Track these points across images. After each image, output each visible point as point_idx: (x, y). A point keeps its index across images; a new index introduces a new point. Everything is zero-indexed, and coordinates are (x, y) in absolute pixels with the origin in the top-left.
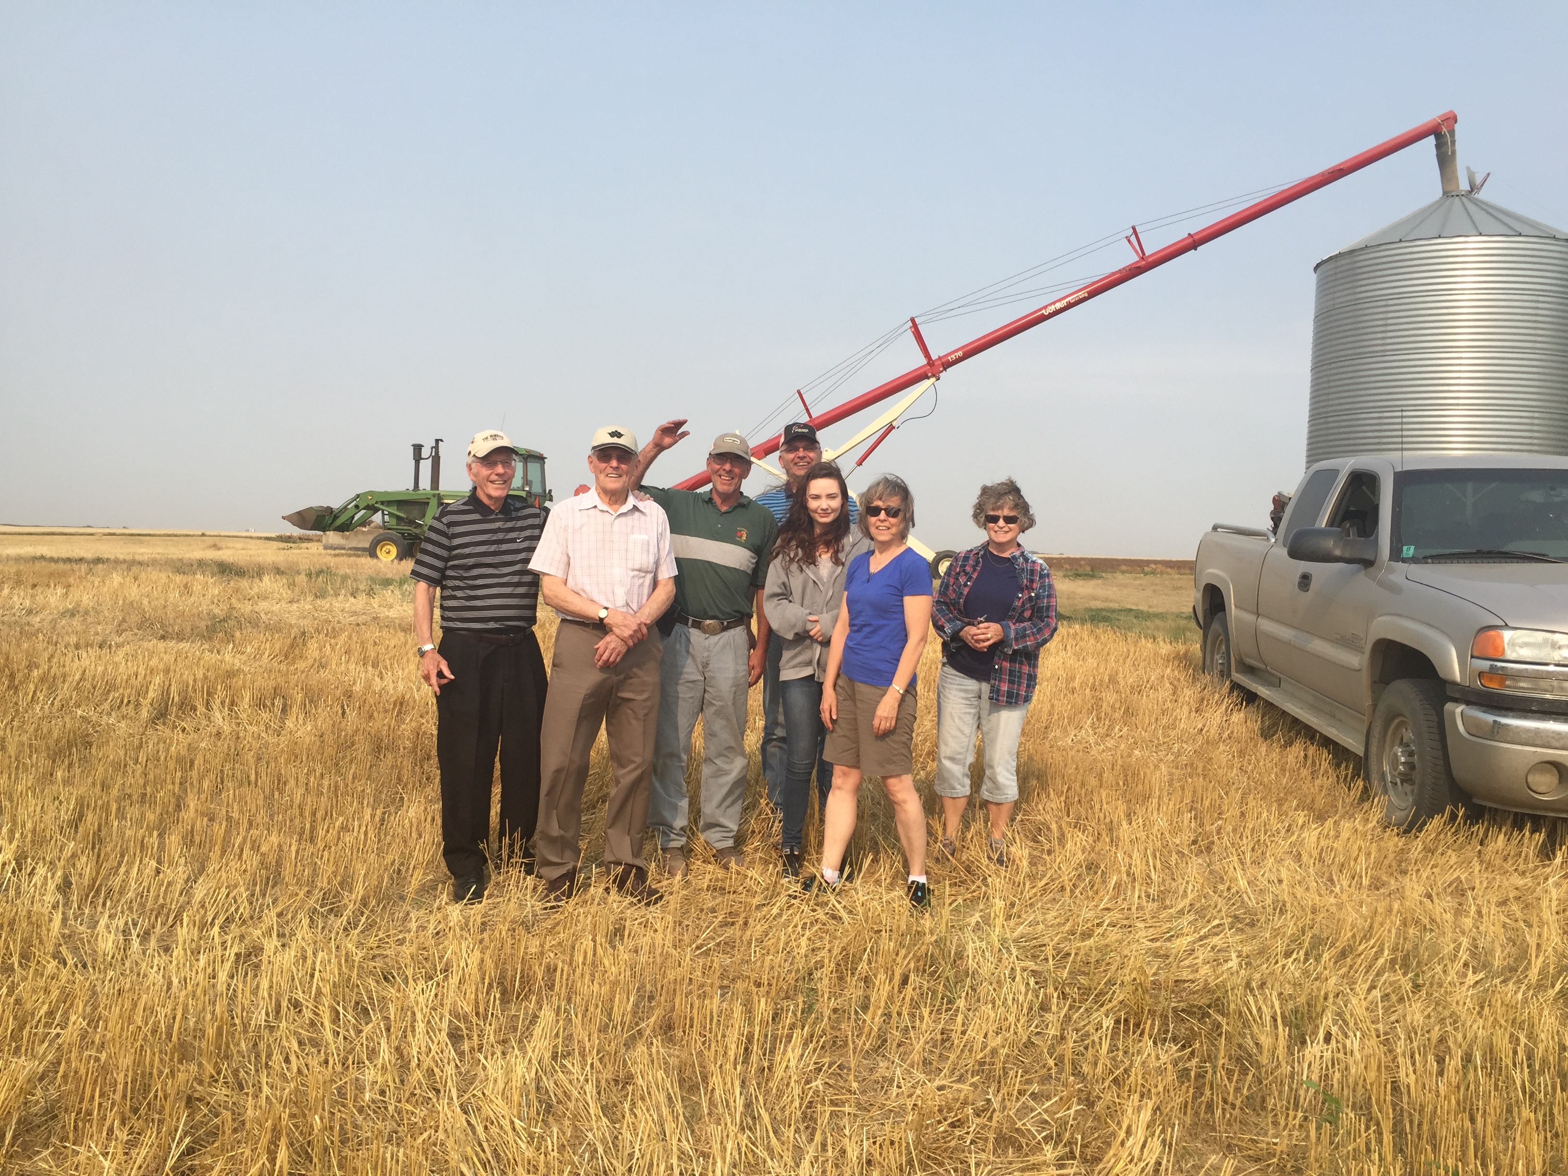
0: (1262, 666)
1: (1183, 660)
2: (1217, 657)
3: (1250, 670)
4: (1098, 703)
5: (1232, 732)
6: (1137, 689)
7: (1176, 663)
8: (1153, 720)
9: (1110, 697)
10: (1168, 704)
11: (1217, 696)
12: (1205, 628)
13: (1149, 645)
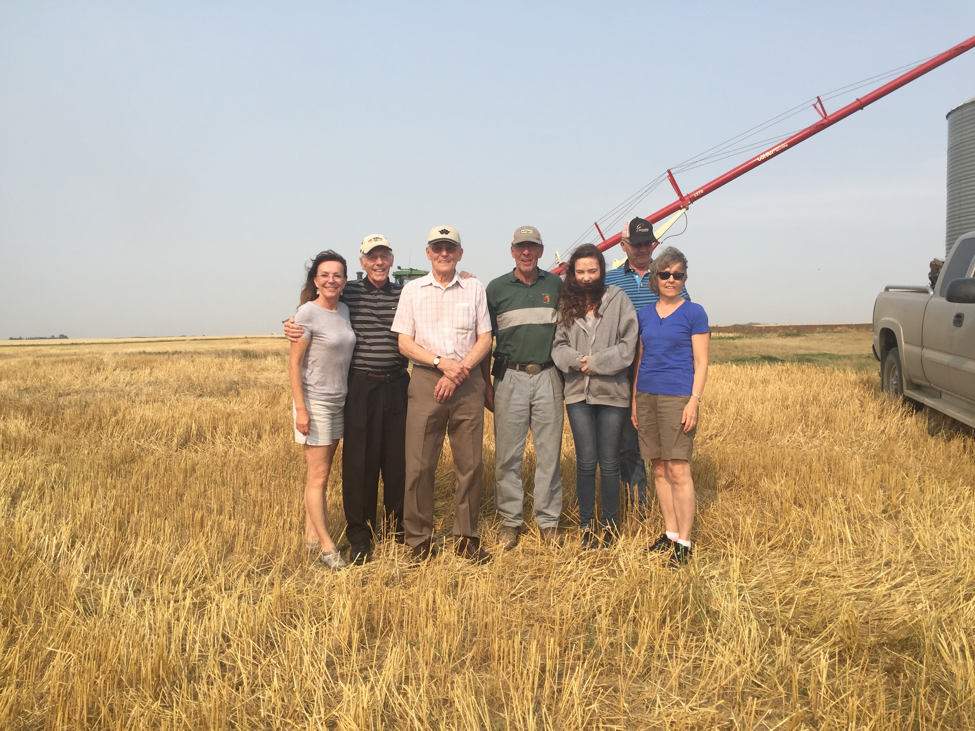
0: (927, 384)
1: (867, 384)
2: (892, 379)
3: (918, 387)
4: (806, 414)
5: (907, 432)
6: (835, 405)
7: (861, 386)
8: (847, 425)
9: (814, 410)
10: (858, 414)
11: (893, 407)
12: (882, 360)
13: (841, 375)
